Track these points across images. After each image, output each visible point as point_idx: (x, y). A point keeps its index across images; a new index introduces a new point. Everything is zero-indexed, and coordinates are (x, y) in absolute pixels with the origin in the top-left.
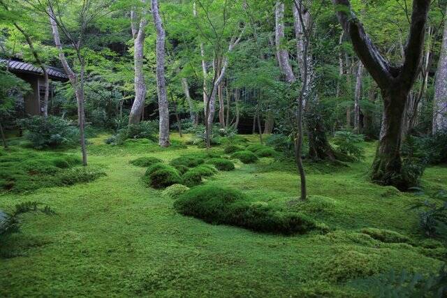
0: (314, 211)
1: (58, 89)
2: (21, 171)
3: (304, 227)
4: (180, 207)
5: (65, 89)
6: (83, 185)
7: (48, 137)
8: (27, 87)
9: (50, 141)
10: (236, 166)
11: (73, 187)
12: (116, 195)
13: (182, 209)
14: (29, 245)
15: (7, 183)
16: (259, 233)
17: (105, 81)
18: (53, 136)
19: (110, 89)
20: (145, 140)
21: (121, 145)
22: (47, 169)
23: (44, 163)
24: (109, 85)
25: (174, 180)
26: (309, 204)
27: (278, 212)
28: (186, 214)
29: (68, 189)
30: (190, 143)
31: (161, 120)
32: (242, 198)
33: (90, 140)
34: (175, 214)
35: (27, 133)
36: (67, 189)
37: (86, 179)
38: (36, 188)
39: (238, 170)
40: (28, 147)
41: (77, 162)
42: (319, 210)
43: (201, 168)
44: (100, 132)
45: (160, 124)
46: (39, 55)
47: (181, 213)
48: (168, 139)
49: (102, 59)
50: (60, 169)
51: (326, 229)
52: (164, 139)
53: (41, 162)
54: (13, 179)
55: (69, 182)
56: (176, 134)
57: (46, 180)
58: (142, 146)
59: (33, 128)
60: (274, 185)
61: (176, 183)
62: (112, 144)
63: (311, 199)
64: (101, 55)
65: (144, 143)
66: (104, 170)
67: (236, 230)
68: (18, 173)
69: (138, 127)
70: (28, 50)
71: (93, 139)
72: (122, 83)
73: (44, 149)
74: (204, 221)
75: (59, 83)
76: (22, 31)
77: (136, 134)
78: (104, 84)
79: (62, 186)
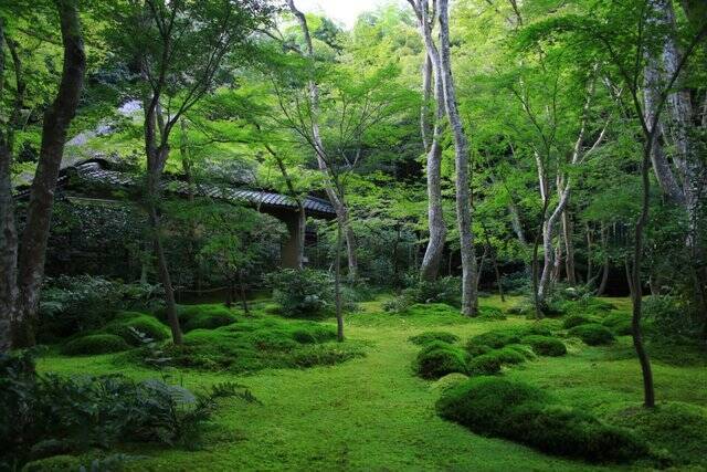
0: (665, 428)
1: (322, 230)
2: (248, 345)
3: (624, 451)
4: (442, 406)
5: (332, 230)
6: (325, 368)
7: (302, 299)
8: (282, 228)
9: (303, 305)
10: (570, 349)
11: (309, 370)
12: (363, 386)
13: (443, 410)
14: (219, 439)
15: (225, 359)
16: (548, 455)
17: (387, 217)
18: (308, 298)
19: (397, 228)
20: (442, 305)
21: (405, 313)
22: (281, 344)
23: (280, 335)
24: (394, 222)
25: (454, 367)
26: (658, 416)
27: (585, 424)
28: (447, 417)
29: (301, 373)
30: (514, 312)
31: (465, 274)
32: (536, 398)
33: (361, 305)
34: (432, 416)
35: (276, 293)
36: (299, 372)
37: (331, 360)
38: (259, 368)
39: (573, 355)
40: (275, 312)
41: (332, 336)
42: (674, 428)
43: (508, 350)
44: (379, 292)
45: (464, 281)
46: (294, 183)
47: (441, 416)
48: (476, 304)
49: (372, 185)
50: (298, 345)
51: (669, 460)
52: (469, 305)
53: (276, 332)
54: (234, 355)
55: (306, 363)
56: (495, 296)
57: (275, 359)
58: (434, 316)
59: (283, 286)
60: (617, 381)
61: (457, 371)
62: (392, 310)
63: (663, 407)
64: (369, 180)
65: (439, 310)
66: (366, 349)
67: (513, 446)
68: (243, 347)
69: (433, 285)
70: (279, 178)
71: (368, 303)
72: (414, 219)
73: (294, 316)
74: (472, 430)
75: (323, 222)
76: (274, 154)
77: (430, 296)
78: (386, 222)
79: (295, 367)
